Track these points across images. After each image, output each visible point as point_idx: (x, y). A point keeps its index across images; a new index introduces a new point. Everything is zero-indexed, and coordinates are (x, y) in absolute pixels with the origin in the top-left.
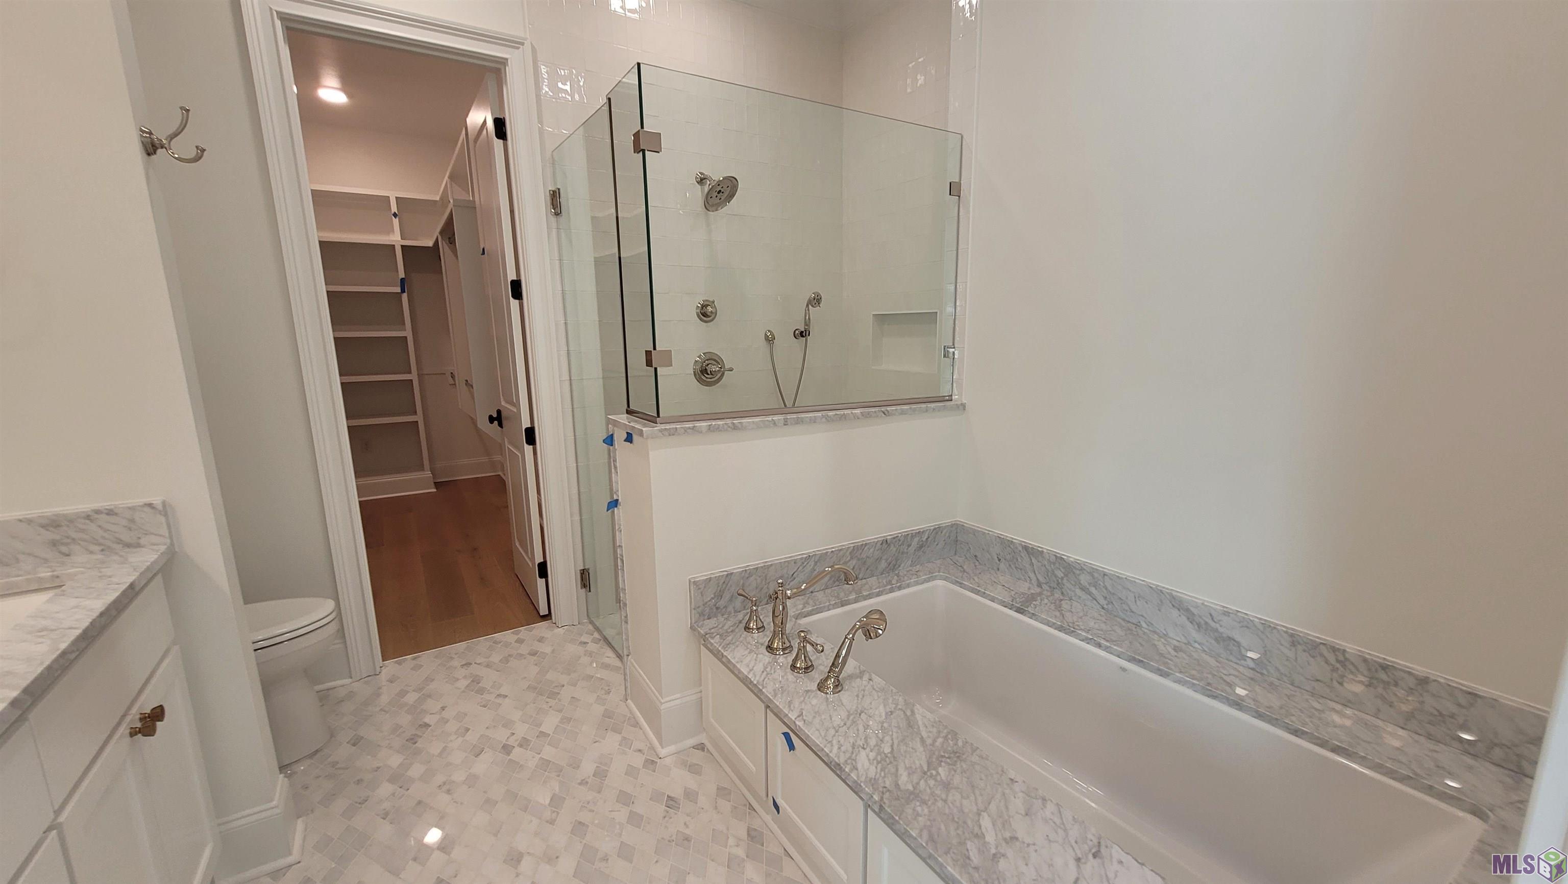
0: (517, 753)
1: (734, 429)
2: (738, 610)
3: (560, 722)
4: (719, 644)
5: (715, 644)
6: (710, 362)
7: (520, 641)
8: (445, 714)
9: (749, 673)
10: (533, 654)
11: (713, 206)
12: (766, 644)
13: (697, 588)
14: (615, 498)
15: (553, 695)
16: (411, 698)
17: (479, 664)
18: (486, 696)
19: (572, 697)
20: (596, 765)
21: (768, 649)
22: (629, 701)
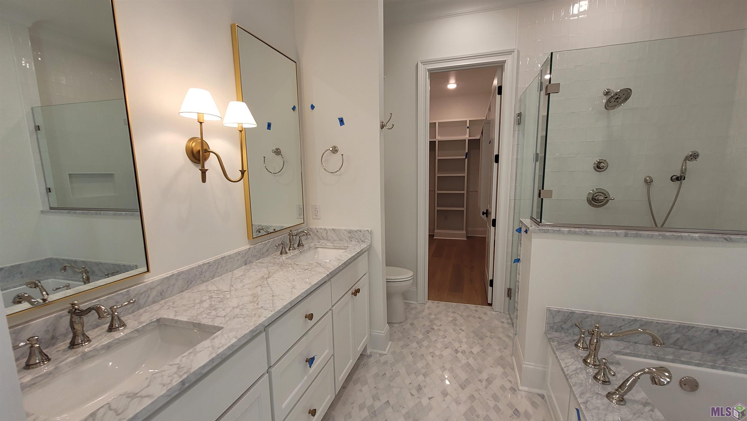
0: (459, 355)
1: (586, 234)
2: (576, 334)
3: (480, 351)
4: (555, 346)
5: (553, 346)
6: (599, 194)
7: (476, 311)
8: (441, 328)
9: (565, 367)
10: (480, 318)
11: (611, 107)
12: (584, 358)
13: (551, 313)
14: (519, 258)
15: (482, 339)
16: (433, 317)
17: (458, 314)
18: (457, 328)
19: (489, 343)
20: (488, 376)
21: (584, 361)
22: (513, 357)
